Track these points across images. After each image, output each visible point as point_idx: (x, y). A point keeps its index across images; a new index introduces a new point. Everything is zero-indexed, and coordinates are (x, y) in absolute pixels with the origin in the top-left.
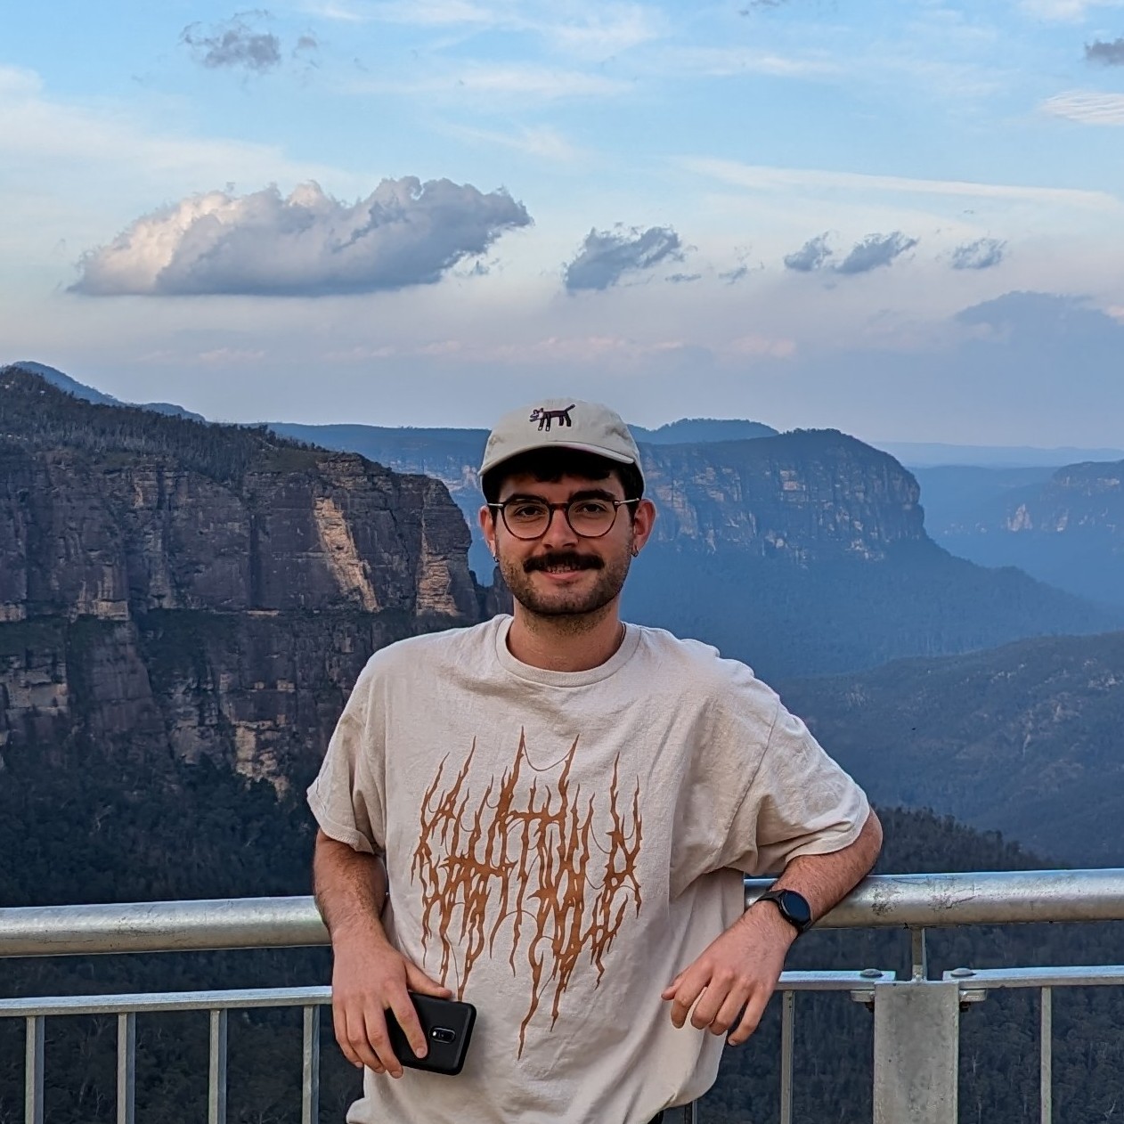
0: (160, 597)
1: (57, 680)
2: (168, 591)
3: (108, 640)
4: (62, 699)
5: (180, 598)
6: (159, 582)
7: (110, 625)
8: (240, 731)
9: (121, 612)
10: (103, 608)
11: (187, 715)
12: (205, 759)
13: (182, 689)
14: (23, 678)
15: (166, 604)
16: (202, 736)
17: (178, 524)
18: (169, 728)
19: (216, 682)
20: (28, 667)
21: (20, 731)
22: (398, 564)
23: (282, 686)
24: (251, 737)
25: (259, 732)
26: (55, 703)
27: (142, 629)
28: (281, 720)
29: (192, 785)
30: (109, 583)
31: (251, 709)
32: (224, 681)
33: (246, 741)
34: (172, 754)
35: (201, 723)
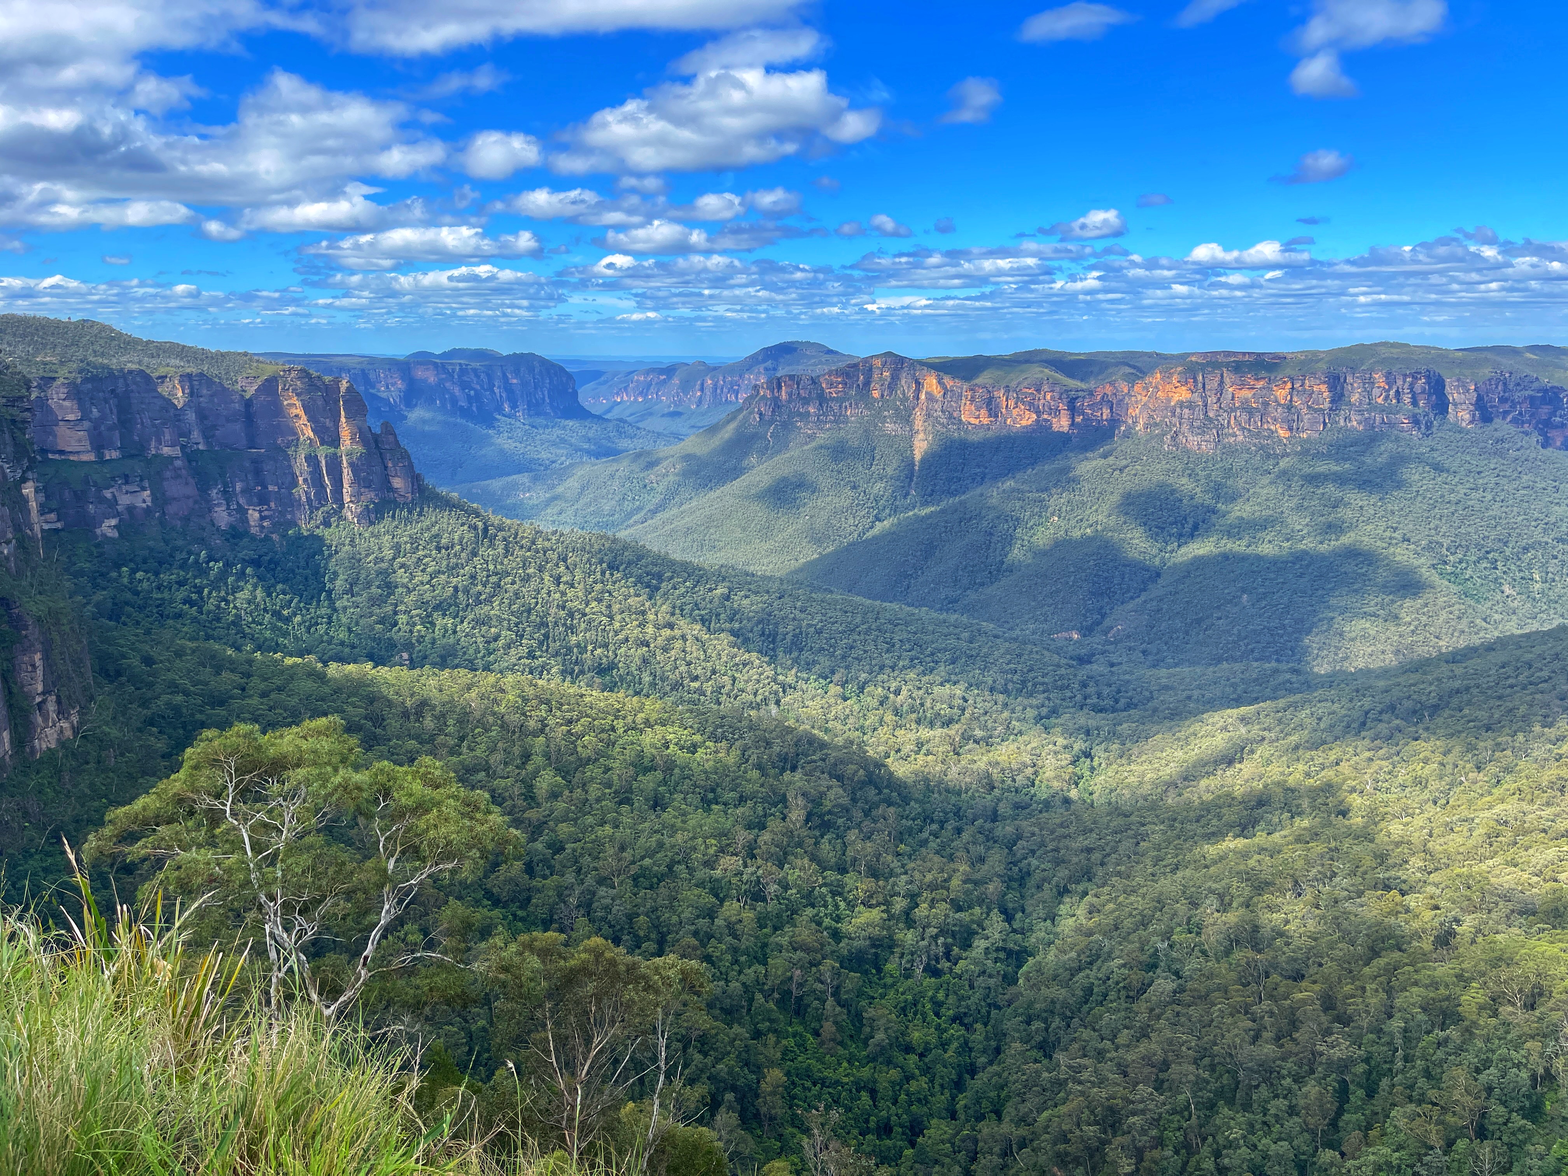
0: (197, 444)
1: (144, 489)
2: (201, 441)
3: (170, 467)
4: (149, 500)
5: (208, 443)
6: (196, 435)
7: (171, 459)
8: (250, 512)
9: (176, 451)
10: (166, 451)
11: (219, 505)
12: (232, 527)
13: (215, 491)
14: (125, 488)
15: (201, 447)
16: (229, 515)
17: (203, 405)
18: (210, 511)
19: (234, 487)
20: (127, 483)
21: (126, 516)
22: (328, 423)
23: (271, 488)
24: (257, 515)
25: (260, 512)
26: (144, 501)
27: (189, 461)
28: (272, 505)
29: (227, 540)
30: (167, 437)
31: (255, 500)
32: (239, 486)
33: (253, 515)
34: (214, 525)
35: (228, 508)
